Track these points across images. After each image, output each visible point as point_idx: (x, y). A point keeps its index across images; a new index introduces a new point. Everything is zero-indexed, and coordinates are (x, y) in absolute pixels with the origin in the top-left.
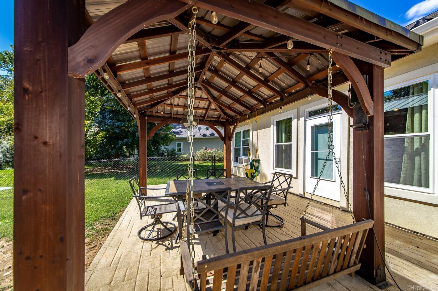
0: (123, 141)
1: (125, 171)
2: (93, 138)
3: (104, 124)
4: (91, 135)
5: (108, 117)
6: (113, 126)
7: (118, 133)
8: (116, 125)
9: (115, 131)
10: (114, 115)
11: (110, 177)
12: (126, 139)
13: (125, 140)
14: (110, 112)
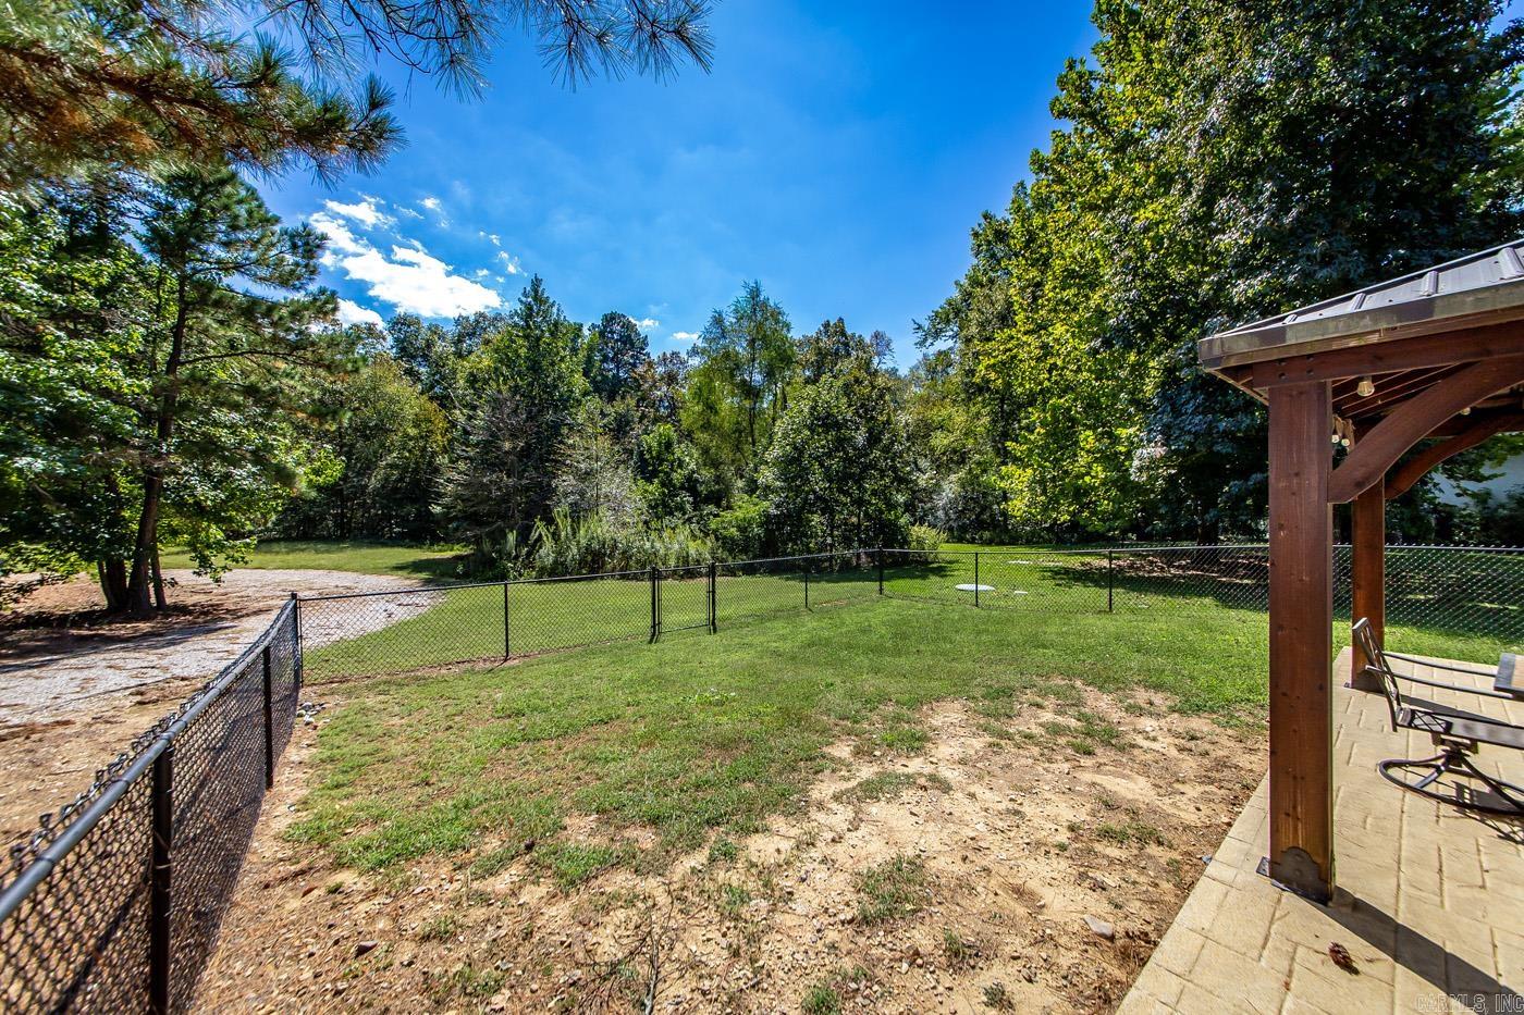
0: (1247, 480)
1: (1246, 581)
2: (1150, 477)
3: (1178, 432)
4: (1140, 469)
5: (1190, 407)
6: (1210, 434)
7: (1227, 453)
8: (1221, 429)
9: (1218, 448)
10: (1209, 396)
11: (1200, 596)
12: (1256, 472)
13: (1254, 476)
14: (1194, 389)
